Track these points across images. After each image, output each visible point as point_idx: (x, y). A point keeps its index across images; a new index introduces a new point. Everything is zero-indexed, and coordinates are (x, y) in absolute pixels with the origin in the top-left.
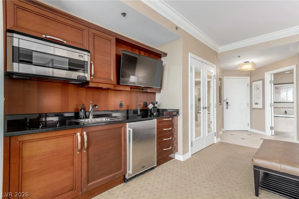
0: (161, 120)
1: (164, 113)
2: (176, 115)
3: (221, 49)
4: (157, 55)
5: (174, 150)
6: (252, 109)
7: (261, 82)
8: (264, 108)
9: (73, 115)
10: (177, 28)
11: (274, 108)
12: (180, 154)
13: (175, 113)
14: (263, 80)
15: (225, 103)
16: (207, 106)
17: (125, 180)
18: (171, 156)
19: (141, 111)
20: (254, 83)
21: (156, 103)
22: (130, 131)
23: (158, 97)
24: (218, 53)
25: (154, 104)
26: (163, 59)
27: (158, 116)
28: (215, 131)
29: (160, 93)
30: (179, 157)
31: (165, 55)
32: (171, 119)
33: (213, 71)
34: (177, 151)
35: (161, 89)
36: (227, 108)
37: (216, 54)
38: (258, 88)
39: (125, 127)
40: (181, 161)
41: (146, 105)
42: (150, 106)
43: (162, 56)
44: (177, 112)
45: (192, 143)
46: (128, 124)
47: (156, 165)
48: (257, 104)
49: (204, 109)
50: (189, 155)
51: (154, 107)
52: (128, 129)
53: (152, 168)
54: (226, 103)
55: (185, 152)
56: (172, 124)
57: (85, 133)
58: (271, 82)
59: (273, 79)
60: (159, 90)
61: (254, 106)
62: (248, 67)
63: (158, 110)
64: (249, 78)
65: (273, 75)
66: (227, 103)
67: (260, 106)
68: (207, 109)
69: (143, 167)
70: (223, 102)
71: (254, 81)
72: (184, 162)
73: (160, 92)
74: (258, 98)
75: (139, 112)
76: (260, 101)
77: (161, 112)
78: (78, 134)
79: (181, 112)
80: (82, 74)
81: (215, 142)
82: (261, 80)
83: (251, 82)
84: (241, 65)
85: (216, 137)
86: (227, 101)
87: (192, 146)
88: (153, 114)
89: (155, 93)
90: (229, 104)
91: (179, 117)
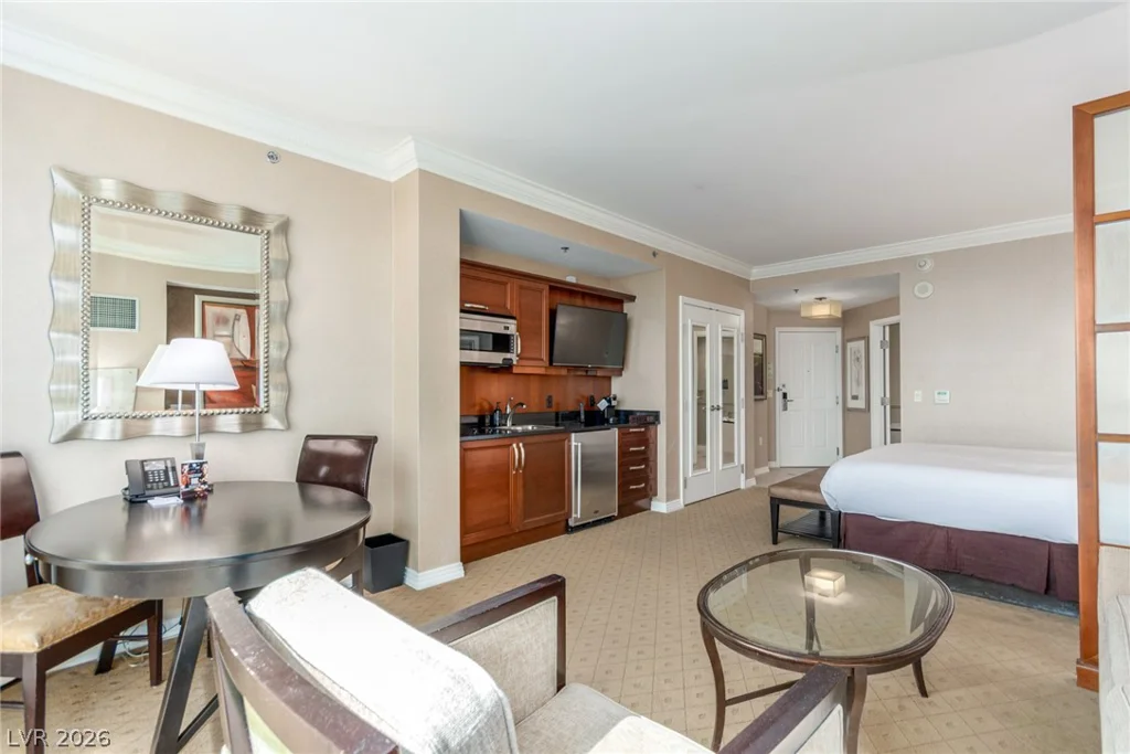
0: (625, 431)
1: (630, 418)
2: (654, 423)
3: (757, 273)
4: (616, 301)
5: (649, 492)
6: (846, 410)
7: (863, 342)
8: (868, 409)
9: (475, 420)
10: (655, 255)
12: (659, 501)
13: (650, 419)
14: (867, 339)
15: (779, 396)
16: (721, 405)
17: (568, 530)
18: (641, 503)
19: (585, 412)
20: (849, 345)
21: (615, 399)
22: (576, 447)
23: (617, 386)
24: (748, 281)
25: (609, 401)
26: (627, 307)
27: (616, 424)
29: (621, 378)
30: (660, 506)
31: (632, 298)
32: (643, 430)
33: (737, 321)
34: (656, 495)
35: (622, 369)
36: (785, 408)
37: (744, 283)
38: (858, 359)
39: (570, 441)
40: (662, 514)
41: (592, 401)
42: (602, 405)
43: (625, 302)
44: (656, 415)
45: (685, 481)
46: (573, 435)
47: (616, 514)
49: (715, 412)
50: (679, 504)
51: (610, 407)
52: (573, 444)
53: (610, 519)
54: (781, 396)
55: (671, 496)
56: (646, 441)
57: (521, 445)
58: (883, 343)
59: (887, 338)
60: (619, 373)
61: (852, 404)
62: (822, 311)
63: (618, 413)
64: (838, 330)
65: (887, 329)
66: (785, 396)
67: (860, 404)
68: (721, 411)
69: (596, 512)
70: (774, 395)
71: (850, 340)
72: (668, 515)
73: (621, 375)
75: (583, 417)
77: (623, 418)
78: (514, 445)
79: (663, 417)
80: (508, 356)
81: (743, 487)
82: (863, 338)
83: (845, 342)
84: (809, 305)
85: (743, 476)
86: (784, 390)
87: (685, 486)
88: (607, 421)
89: (609, 378)
90: (789, 398)
91: (658, 427)
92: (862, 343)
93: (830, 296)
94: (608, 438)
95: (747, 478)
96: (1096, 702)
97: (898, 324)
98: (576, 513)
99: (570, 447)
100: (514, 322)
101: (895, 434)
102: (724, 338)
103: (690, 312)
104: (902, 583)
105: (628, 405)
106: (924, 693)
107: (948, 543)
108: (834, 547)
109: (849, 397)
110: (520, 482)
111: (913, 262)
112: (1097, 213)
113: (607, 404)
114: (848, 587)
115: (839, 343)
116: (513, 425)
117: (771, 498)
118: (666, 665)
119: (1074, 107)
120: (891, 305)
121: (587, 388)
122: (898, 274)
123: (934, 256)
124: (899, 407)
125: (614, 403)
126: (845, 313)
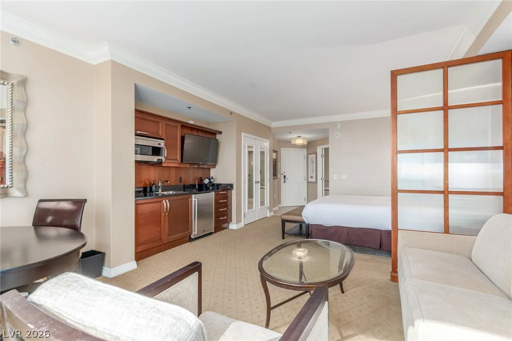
0: (217, 193)
1: (220, 187)
2: (230, 189)
3: (274, 125)
4: (214, 133)
5: (228, 220)
6: (308, 182)
8: (316, 182)
9: (142, 189)
10: (231, 113)
11: (325, 181)
12: (234, 224)
13: (228, 187)
14: (316, 154)
15: (282, 177)
16: (259, 181)
17: (191, 240)
18: (225, 225)
19: (198, 185)
20: (310, 156)
21: (212, 178)
22: (195, 201)
23: (213, 173)
24: (271, 128)
25: (210, 180)
26: (218, 137)
27: (213, 190)
28: (268, 205)
29: (215, 169)
30: (233, 226)
31: (220, 133)
32: (226, 192)
33: (266, 144)
34: (231, 221)
35: (216, 165)
36: (285, 182)
37: (269, 128)
38: (313, 162)
39: (191, 198)
40: (234, 230)
41: (201, 180)
42: (206, 181)
43: (217, 134)
44: (231, 186)
45: (244, 215)
46: (193, 195)
47: (213, 231)
48: (312, 177)
49: (257, 184)
50: (242, 225)
51: (210, 182)
52: (193, 199)
53: (211, 234)
54: (283, 177)
55: (238, 221)
56: (227, 197)
57: (167, 201)
58: (322, 155)
59: (324, 154)
60: (214, 166)
61: (310, 180)
62: (299, 142)
63: (213, 185)
64: (306, 150)
65: (324, 150)
66: (285, 177)
67: (314, 180)
68: (259, 184)
69: (204, 231)
70: (280, 176)
71: (310, 154)
72: (237, 230)
73: (215, 167)
74: (313, 171)
75: (197, 187)
76: (314, 176)
77: (216, 187)
78: (164, 201)
79: (235, 187)
80: (160, 158)
81: (268, 216)
82: (315, 153)
83: (308, 154)
84: (295, 139)
85: (268, 211)
86: (284, 175)
87: (244, 217)
88: (209, 188)
89: (209, 169)
90: (286, 178)
91: (233, 191)
92: (314, 155)
93: (303, 136)
94: (210, 196)
95: (270, 212)
96: (398, 286)
97: (328, 148)
98: (195, 232)
99: (191, 201)
100: (163, 141)
101: (327, 192)
102: (261, 152)
103: (247, 140)
104: (329, 250)
105: (218, 181)
106: (343, 292)
107: (348, 233)
108: (307, 238)
109: (309, 177)
110: (167, 219)
111: (334, 124)
112: (398, 110)
113: (209, 181)
114: (309, 254)
115: (306, 155)
116: (162, 191)
117: (282, 220)
118: (242, 297)
119: (391, 71)
120: (325, 140)
121: (199, 174)
122: (328, 128)
123: (341, 122)
124: (328, 181)
125: (212, 180)
126: (308, 143)
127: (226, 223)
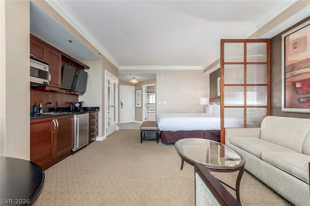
0: (90, 113)
3: (120, 68)
6: (136, 108)
7: (141, 90)
8: (142, 107)
10: (99, 54)
11: (147, 107)
12: (100, 137)
16: (113, 106)
17: (72, 153)
20: (137, 91)
23: (81, 99)
24: (118, 70)
28: (117, 122)
29: (83, 96)
31: (88, 68)
32: (95, 113)
33: (116, 81)
36: (122, 107)
38: (139, 95)
40: (101, 141)
42: (77, 105)
43: (85, 68)
44: (98, 109)
45: (106, 129)
46: (75, 115)
47: (88, 144)
48: (138, 104)
50: (105, 137)
52: (76, 119)
53: (86, 146)
54: (121, 104)
55: (103, 135)
57: (56, 120)
58: (145, 91)
59: (146, 89)
60: (83, 93)
61: (137, 106)
62: (134, 81)
64: (134, 87)
65: (146, 87)
67: (140, 106)
68: (113, 108)
69: (82, 144)
72: (103, 141)
74: (139, 101)
76: (140, 103)
77: (86, 110)
78: (54, 120)
79: (101, 109)
80: (45, 81)
81: (117, 130)
82: (141, 89)
83: (136, 90)
84: (131, 79)
85: (117, 126)
86: (122, 102)
87: (106, 131)
88: (80, 111)
89: (78, 95)
90: (123, 104)
91: (99, 112)
93: (136, 77)
95: (118, 127)
98: (76, 146)
100: (48, 66)
102: (110, 85)
105: (87, 104)
109: (137, 104)
110: (56, 137)
112: (225, 62)
113: (79, 105)
115: (134, 90)
117: (141, 130)
121: (70, 99)
122: (156, 74)
123: (164, 71)
125: (82, 104)
126: (139, 82)
127: (94, 137)
